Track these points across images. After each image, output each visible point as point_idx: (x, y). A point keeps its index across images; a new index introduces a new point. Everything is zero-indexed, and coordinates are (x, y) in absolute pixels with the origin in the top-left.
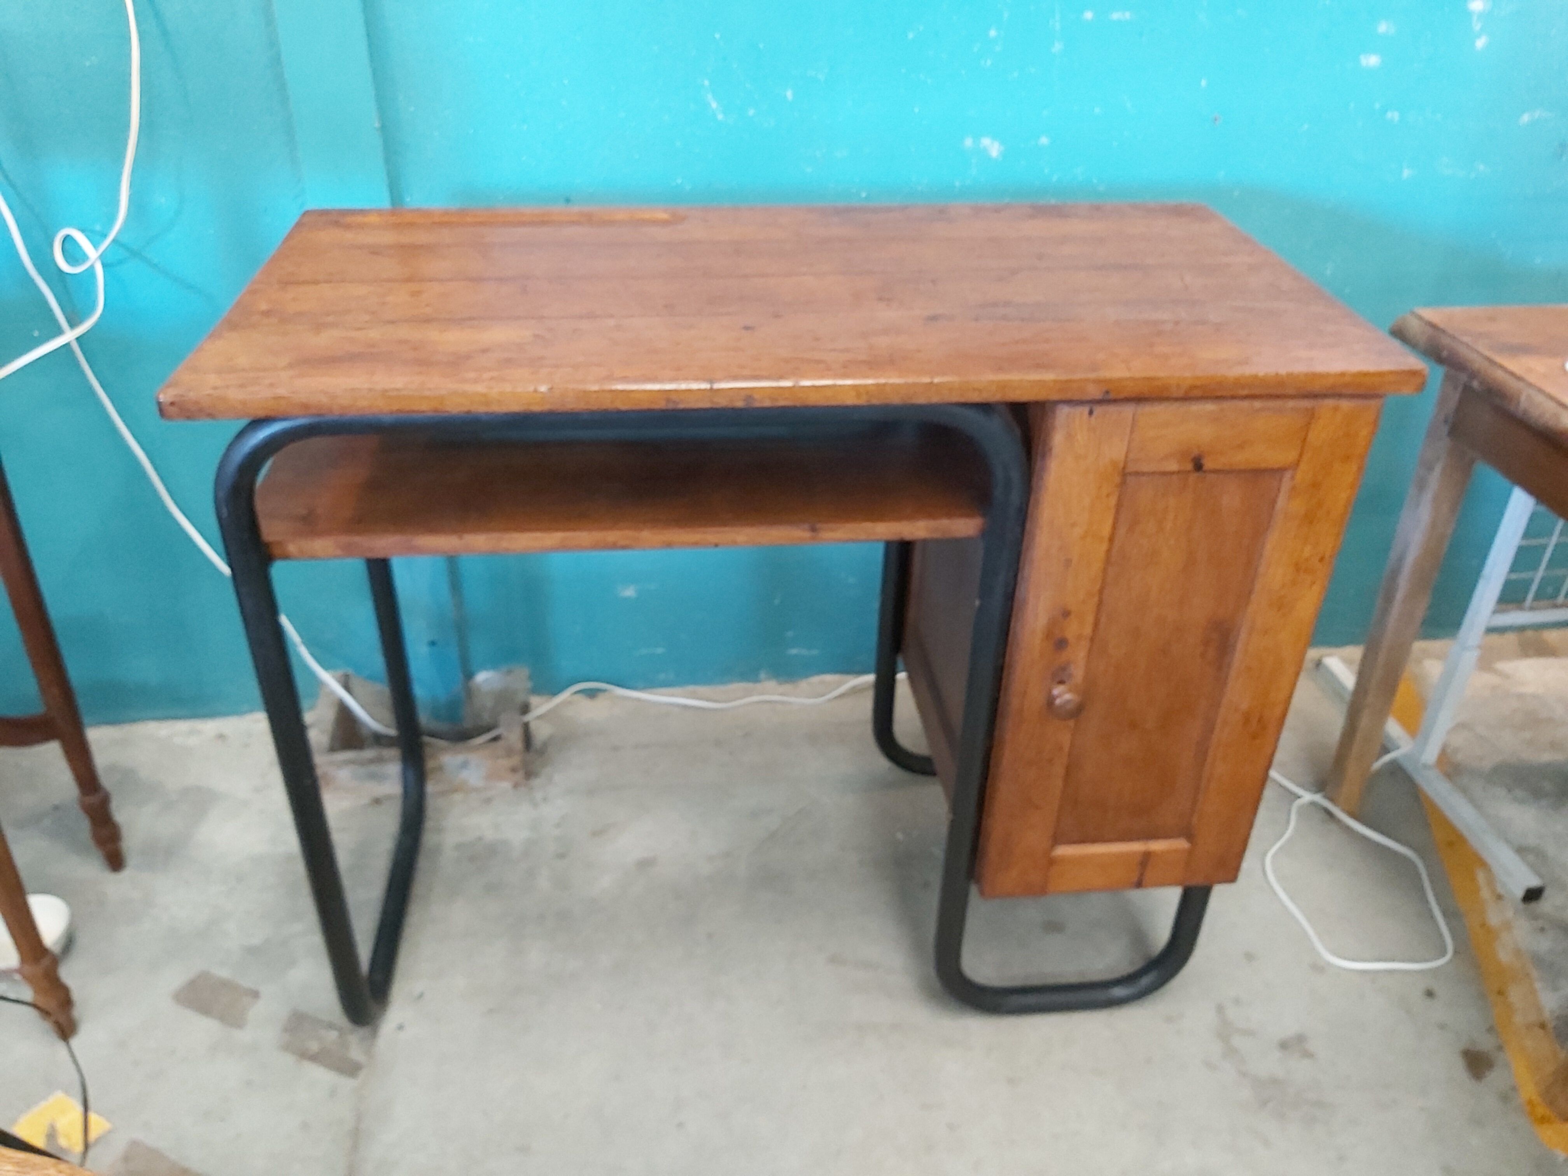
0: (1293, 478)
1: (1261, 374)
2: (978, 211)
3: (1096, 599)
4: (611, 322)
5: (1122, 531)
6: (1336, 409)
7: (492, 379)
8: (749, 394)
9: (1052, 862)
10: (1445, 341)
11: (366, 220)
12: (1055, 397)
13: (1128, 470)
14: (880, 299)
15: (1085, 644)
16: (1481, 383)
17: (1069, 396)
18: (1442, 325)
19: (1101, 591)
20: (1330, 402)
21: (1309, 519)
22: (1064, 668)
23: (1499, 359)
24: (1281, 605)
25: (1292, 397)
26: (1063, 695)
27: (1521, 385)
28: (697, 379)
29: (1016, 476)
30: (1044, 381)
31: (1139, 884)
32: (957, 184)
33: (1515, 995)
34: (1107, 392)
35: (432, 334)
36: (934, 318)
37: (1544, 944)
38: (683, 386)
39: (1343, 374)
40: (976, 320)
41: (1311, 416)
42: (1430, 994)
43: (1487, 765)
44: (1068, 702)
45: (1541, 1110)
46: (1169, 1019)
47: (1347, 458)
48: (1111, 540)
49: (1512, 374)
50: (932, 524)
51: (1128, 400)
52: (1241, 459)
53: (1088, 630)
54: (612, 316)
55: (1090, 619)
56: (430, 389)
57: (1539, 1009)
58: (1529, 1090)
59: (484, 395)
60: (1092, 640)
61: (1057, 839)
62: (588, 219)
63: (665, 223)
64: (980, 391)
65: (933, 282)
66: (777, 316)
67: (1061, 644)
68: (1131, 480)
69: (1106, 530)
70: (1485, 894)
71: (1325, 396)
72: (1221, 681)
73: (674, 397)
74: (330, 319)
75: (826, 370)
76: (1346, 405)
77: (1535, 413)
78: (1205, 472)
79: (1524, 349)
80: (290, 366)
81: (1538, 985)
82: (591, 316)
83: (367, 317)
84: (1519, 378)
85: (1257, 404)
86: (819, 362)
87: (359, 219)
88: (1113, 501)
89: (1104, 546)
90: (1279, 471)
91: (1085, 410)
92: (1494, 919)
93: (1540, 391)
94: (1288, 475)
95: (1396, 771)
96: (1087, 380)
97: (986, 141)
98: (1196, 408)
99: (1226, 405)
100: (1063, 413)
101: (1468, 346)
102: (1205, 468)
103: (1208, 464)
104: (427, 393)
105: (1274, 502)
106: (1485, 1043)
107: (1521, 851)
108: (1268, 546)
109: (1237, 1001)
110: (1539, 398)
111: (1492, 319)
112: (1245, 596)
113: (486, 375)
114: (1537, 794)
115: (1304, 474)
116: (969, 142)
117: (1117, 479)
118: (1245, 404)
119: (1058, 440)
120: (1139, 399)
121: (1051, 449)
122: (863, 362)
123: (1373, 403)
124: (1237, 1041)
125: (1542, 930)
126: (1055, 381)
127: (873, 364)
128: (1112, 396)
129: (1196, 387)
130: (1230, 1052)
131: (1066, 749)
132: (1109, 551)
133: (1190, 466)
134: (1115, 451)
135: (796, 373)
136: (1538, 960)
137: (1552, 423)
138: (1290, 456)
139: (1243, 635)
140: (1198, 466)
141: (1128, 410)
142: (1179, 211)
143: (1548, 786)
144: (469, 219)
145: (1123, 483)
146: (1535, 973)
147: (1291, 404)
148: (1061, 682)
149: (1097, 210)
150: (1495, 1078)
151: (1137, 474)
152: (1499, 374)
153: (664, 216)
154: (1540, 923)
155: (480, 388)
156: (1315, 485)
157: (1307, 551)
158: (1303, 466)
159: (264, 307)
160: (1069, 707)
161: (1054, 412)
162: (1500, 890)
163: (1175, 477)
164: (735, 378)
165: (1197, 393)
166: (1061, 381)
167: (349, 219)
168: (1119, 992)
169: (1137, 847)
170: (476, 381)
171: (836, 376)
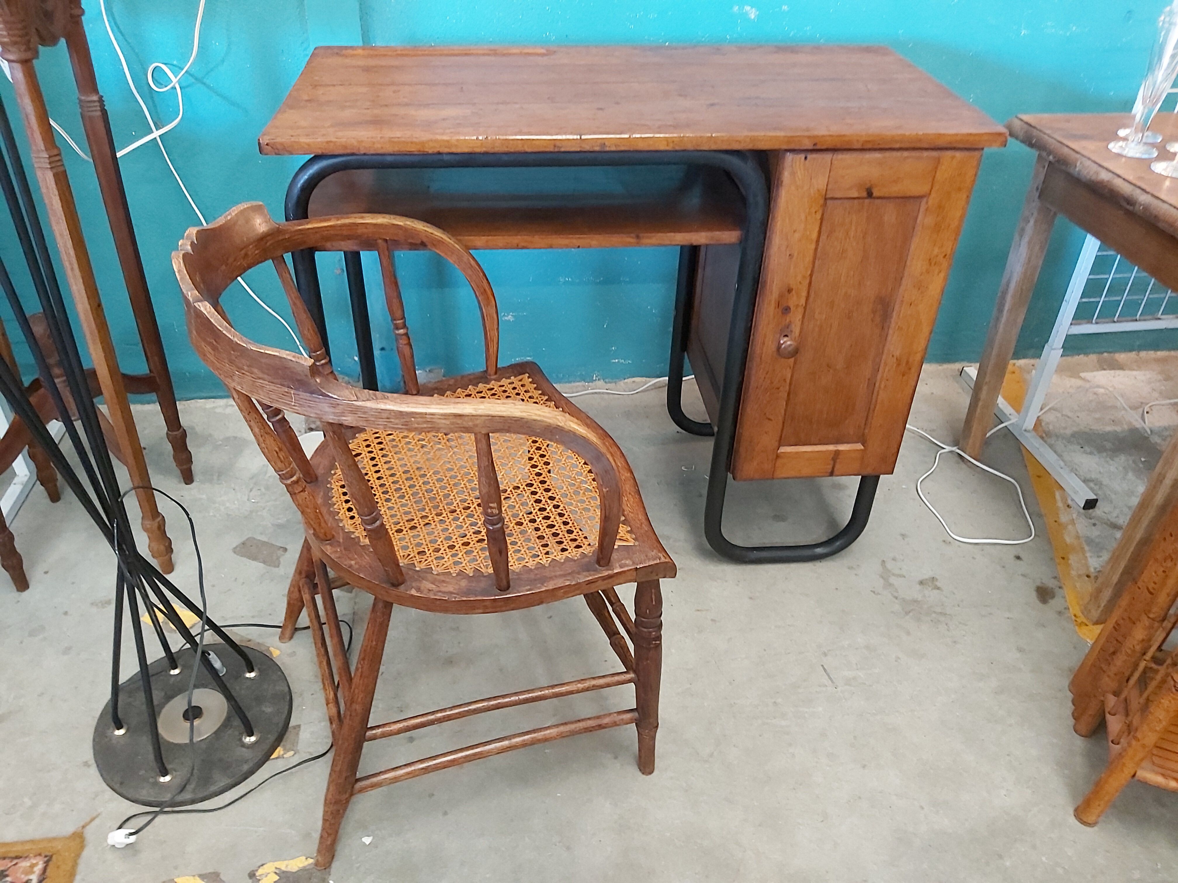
0: (927, 203)
1: (907, 133)
2: (741, 49)
3: (808, 281)
4: (517, 106)
5: (823, 237)
6: (953, 158)
7: (451, 133)
8: (603, 141)
9: (778, 456)
10: (1035, 132)
11: (355, 52)
12: (785, 147)
13: (828, 196)
14: (680, 95)
15: (801, 310)
16: (1055, 157)
17: (792, 147)
18: (1033, 124)
19: (811, 275)
20: (949, 153)
21: (937, 228)
22: (788, 326)
23: (1066, 142)
24: (920, 286)
25: (926, 149)
26: (787, 342)
27: (1078, 156)
28: (571, 134)
29: (760, 200)
30: (779, 137)
31: (832, 474)
32: (728, 37)
33: (1073, 559)
34: (815, 145)
35: (412, 112)
36: (712, 105)
37: (1095, 533)
38: (564, 137)
39: (957, 135)
40: (738, 106)
41: (938, 161)
42: (1018, 558)
43: (1068, 432)
44: (790, 345)
45: (1082, 619)
46: (850, 568)
47: (960, 189)
48: (818, 241)
49: (1073, 150)
50: (709, 234)
51: (827, 150)
52: (895, 189)
53: (803, 301)
54: (516, 103)
55: (804, 294)
56: (416, 138)
57: (1088, 568)
58: (1075, 609)
59: (448, 141)
60: (805, 308)
61: (781, 443)
62: (494, 53)
63: (543, 55)
64: (740, 142)
65: (713, 87)
66: (617, 103)
67: (787, 310)
68: (829, 202)
69: (815, 235)
70: (1060, 504)
71: (946, 149)
72: (883, 338)
73: (558, 144)
74: (348, 104)
75: (649, 129)
76: (958, 154)
77: (1085, 172)
78: (875, 198)
79: (1085, 137)
80: (332, 126)
81: (1088, 555)
82: (504, 103)
83: (369, 103)
84: (1077, 152)
85: (906, 154)
86: (644, 125)
87: (350, 52)
88: (819, 216)
89: (813, 246)
90: (921, 197)
91: (802, 156)
92: (1064, 518)
93: (1089, 159)
94: (925, 200)
95: (1007, 434)
96: (804, 136)
97: (748, 8)
98: (869, 156)
99: (888, 154)
100: (789, 156)
101: (1049, 136)
102: (874, 195)
103: (876, 193)
104: (415, 140)
105: (916, 218)
106: (1051, 583)
107: (1085, 481)
108: (913, 247)
109: (894, 559)
110: (1088, 163)
111: (1068, 121)
112: (899, 280)
113: (448, 131)
114: (1101, 449)
115: (933, 200)
116: (736, 8)
117: (822, 202)
118: (898, 154)
119: (786, 176)
120: (834, 150)
121: (782, 182)
122: (670, 126)
123: (976, 154)
124: (893, 580)
125: (1094, 525)
126: (785, 137)
127: (676, 127)
128: (818, 147)
129: (869, 141)
130: (888, 585)
131: (788, 381)
132: (816, 249)
133: (865, 194)
134: (820, 183)
135: (631, 131)
136: (1090, 541)
137: (1094, 178)
138: (925, 189)
139: (897, 307)
140: (870, 194)
141: (828, 156)
142: (868, 50)
143: (1108, 445)
144: (420, 53)
145: (825, 205)
146: (1087, 548)
147: (925, 154)
148: (786, 336)
149: (817, 49)
150: (1055, 603)
151: (832, 198)
152: (1066, 150)
153: (543, 51)
154: (1093, 521)
155: (445, 138)
156: (941, 207)
157: (936, 251)
158: (933, 195)
159: (306, 97)
160: (790, 349)
161: (784, 158)
162: (1070, 502)
163: (856, 201)
164: (594, 133)
165: (869, 146)
166: (788, 137)
167: (344, 52)
168: (819, 550)
169: (831, 448)
170: (443, 134)
171: (654, 133)
